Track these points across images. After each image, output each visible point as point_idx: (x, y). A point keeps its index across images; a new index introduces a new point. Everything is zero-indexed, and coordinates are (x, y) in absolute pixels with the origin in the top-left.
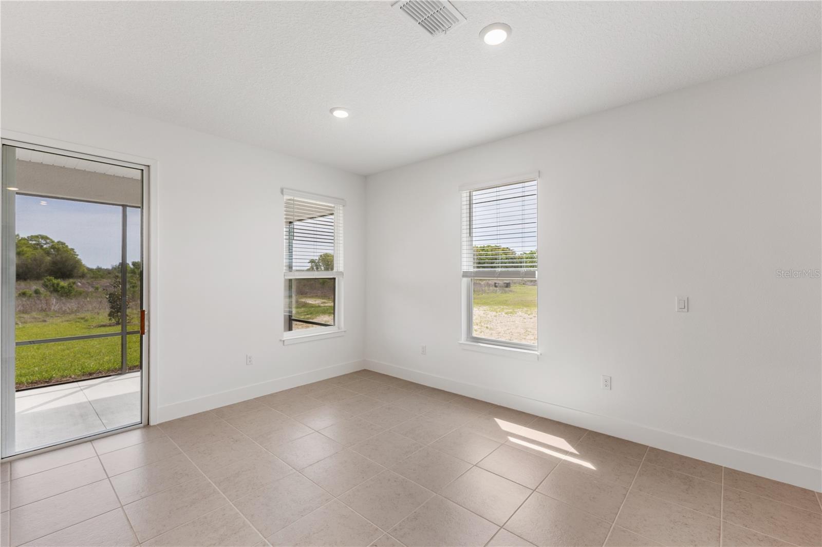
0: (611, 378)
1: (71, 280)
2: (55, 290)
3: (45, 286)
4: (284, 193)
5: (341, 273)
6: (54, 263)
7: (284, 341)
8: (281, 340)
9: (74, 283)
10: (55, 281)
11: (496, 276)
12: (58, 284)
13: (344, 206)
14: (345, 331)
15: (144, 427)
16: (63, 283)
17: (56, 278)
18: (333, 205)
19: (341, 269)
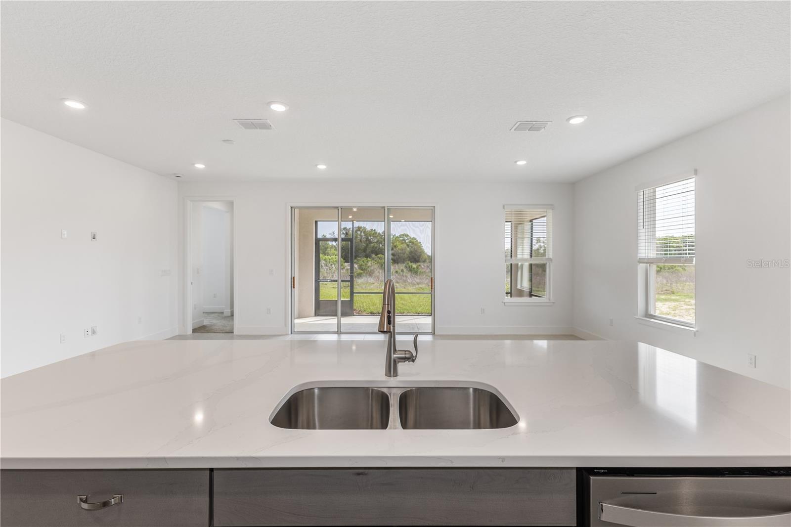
0: (755, 357)
1: (419, 264)
2: (411, 270)
3: (406, 267)
4: (505, 208)
5: (551, 260)
6: (411, 252)
7: (505, 303)
8: (503, 302)
9: (419, 266)
10: (410, 264)
11: (662, 261)
12: (412, 266)
13: (553, 209)
14: (553, 303)
15: (433, 334)
16: (414, 266)
17: (411, 262)
18: (545, 210)
19: (551, 257)
